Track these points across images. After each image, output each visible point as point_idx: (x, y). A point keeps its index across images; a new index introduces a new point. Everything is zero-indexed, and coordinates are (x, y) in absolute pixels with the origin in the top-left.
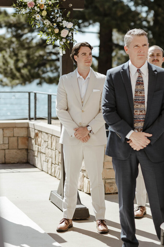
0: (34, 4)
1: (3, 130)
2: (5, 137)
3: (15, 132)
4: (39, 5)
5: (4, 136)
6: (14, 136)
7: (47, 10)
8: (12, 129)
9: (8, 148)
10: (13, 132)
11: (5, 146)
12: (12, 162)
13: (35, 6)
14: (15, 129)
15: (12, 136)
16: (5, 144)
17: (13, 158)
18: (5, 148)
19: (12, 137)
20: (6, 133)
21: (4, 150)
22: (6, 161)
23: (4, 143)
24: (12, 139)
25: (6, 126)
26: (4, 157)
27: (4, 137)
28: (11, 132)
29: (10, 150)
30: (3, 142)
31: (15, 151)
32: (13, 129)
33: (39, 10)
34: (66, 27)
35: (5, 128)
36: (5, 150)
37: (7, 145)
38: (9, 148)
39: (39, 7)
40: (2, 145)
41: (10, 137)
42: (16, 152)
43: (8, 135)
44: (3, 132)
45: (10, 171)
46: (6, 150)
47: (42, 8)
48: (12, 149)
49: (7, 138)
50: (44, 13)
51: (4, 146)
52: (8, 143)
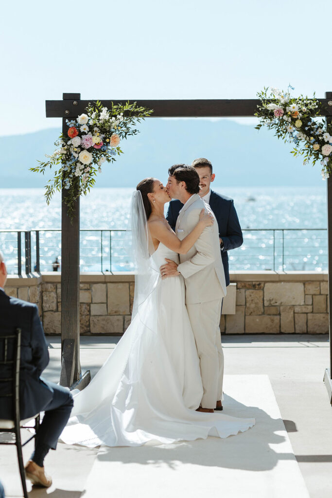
0: (283, 112)
1: (304, 284)
2: (307, 295)
3: (321, 288)
4: (289, 113)
5: (306, 293)
6: (320, 294)
7: (302, 119)
8: (318, 283)
9: (311, 311)
10: (319, 288)
11: (308, 308)
12: (318, 332)
13: (284, 114)
14: (322, 284)
15: (318, 293)
16: (307, 305)
17: (319, 326)
18: (307, 311)
19: (317, 295)
20: (309, 290)
21: (305, 315)
22: (308, 330)
23: (307, 303)
24: (317, 298)
25: (308, 279)
26: (305, 325)
27: (305, 295)
28: (317, 288)
29: (314, 314)
30: (305, 302)
31: (322, 315)
32: (320, 284)
33: (290, 120)
34: (328, 141)
35: (308, 281)
36: (307, 313)
37: (310, 307)
38: (314, 312)
39: (290, 116)
40: (303, 306)
41: (315, 295)
42: (324, 318)
43: (312, 292)
44: (305, 287)
45: (315, 345)
46: (309, 314)
47: (295, 117)
48: (318, 313)
49: (311, 296)
50: (299, 123)
51: (305, 307)
52: (312, 304)
